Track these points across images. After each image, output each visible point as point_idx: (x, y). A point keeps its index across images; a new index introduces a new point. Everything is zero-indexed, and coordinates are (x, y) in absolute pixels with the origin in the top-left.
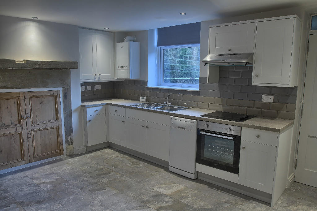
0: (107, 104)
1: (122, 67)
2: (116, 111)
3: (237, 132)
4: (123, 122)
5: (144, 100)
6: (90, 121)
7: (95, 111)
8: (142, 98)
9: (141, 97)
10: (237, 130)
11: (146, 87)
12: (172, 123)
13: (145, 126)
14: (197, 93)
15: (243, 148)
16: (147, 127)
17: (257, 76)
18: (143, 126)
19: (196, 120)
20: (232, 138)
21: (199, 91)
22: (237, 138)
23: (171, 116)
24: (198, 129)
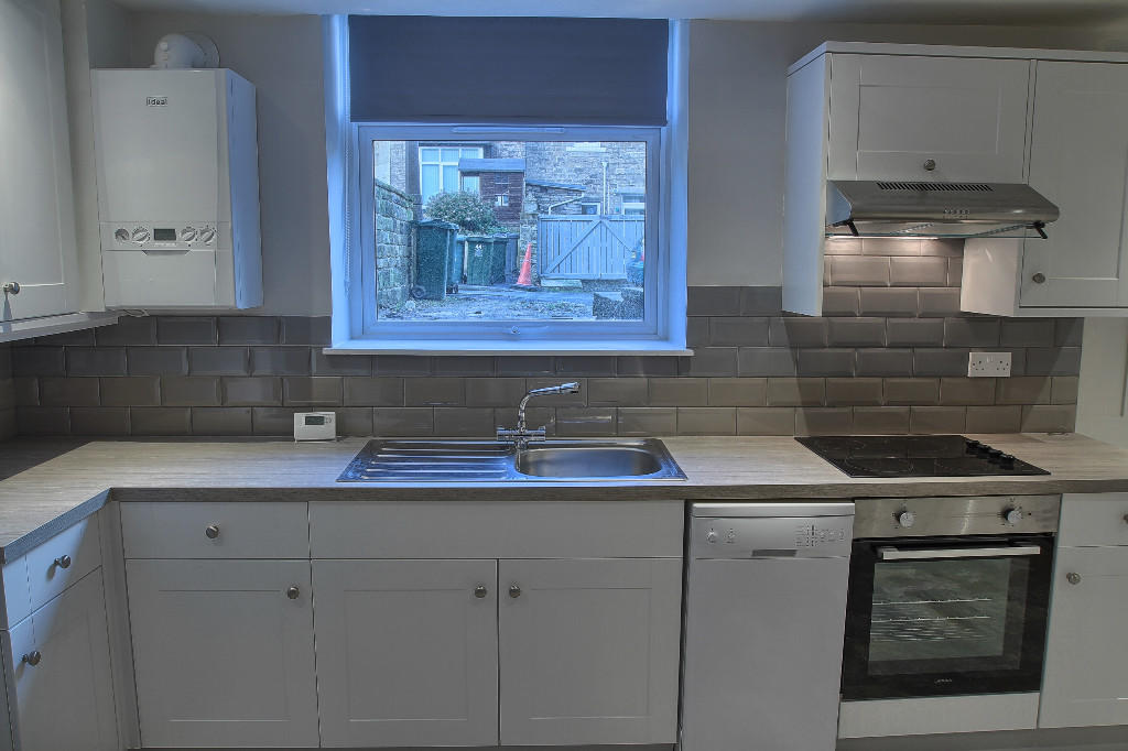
0: (115, 495)
1: (165, 234)
2: (212, 534)
3: (1045, 519)
4: (292, 594)
5: (329, 429)
6: (31, 659)
7: (51, 573)
8: (309, 421)
9: (299, 418)
10: (1045, 512)
11: (326, 351)
12: (713, 540)
13: (492, 591)
14: (676, 365)
15: (1072, 578)
16: (514, 593)
17: (1039, 278)
18: (480, 593)
19: (853, 500)
20: (1036, 550)
21: (691, 353)
22: (1048, 541)
23: (696, 505)
24: (856, 541)
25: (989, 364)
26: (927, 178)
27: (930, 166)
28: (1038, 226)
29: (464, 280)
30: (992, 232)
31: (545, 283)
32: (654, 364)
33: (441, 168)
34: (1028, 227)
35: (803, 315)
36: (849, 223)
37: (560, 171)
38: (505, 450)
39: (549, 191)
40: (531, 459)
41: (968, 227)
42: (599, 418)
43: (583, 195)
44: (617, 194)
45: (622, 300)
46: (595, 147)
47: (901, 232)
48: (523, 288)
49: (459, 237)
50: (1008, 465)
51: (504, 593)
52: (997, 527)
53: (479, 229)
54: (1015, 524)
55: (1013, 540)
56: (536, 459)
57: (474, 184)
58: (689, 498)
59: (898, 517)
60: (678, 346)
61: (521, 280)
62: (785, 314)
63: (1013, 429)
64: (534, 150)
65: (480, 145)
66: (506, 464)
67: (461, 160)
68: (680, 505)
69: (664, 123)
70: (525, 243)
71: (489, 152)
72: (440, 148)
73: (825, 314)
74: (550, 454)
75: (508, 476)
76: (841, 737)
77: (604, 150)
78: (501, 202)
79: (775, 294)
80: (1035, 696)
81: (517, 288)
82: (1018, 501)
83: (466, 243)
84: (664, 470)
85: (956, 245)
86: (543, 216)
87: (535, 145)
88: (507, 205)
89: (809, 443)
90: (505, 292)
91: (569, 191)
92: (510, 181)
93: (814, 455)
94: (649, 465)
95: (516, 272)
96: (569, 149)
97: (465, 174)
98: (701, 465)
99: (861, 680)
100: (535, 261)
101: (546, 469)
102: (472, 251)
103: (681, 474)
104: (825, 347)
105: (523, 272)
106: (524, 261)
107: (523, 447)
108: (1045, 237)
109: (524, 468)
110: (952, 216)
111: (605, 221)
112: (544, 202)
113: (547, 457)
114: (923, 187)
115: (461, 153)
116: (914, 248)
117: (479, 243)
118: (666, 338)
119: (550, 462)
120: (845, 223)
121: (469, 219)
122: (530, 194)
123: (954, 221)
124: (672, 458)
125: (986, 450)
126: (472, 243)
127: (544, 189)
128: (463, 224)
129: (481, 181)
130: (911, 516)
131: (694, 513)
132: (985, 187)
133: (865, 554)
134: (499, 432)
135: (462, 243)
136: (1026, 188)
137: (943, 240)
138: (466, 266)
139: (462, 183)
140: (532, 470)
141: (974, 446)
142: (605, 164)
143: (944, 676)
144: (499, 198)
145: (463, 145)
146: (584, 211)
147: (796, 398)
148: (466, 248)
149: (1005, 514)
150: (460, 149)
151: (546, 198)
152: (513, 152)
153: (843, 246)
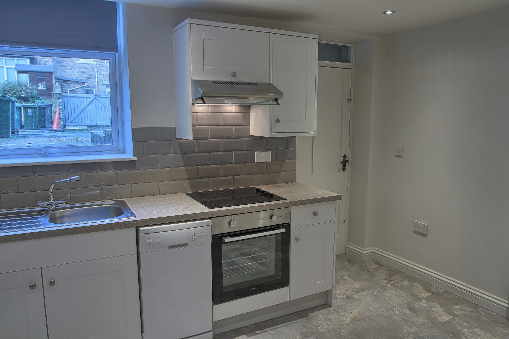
3: (286, 218)
10: (285, 215)
12: (150, 244)
13: (39, 284)
14: (129, 164)
15: (297, 239)
16: (52, 283)
17: (278, 121)
18: (33, 287)
19: (210, 218)
20: (283, 230)
21: (135, 159)
22: (287, 226)
23: (141, 229)
24: (213, 236)
25: (262, 157)
26: (233, 80)
27: (234, 75)
28: (276, 100)
29: (22, 127)
30: (261, 103)
31: (68, 128)
32: (118, 165)
33: (5, 69)
34: (273, 101)
35: (185, 140)
36: (202, 98)
37: (73, 72)
38: (42, 212)
39: (67, 82)
40: (57, 215)
41: (251, 100)
42: (92, 192)
43: (86, 85)
44: (103, 84)
45: (104, 135)
46: (91, 61)
47: (225, 102)
48: (55, 131)
49: (17, 105)
50: (271, 197)
51: (46, 284)
52: (269, 223)
53: (29, 101)
54: (276, 221)
55: (275, 227)
56: (60, 215)
57: (25, 78)
58: (137, 226)
59: (230, 224)
60: (129, 156)
61: (55, 127)
62: (178, 139)
63: (273, 182)
64: (58, 62)
65: (28, 58)
66: (43, 219)
67: (16, 65)
68: (134, 230)
69: (117, 51)
70: (55, 108)
71: (33, 61)
72: (4, 58)
73: (194, 138)
74: (67, 212)
75: (45, 225)
76: (214, 321)
77: (95, 63)
78: (41, 87)
79: (173, 130)
80: (287, 288)
81: (53, 130)
82: (275, 212)
83: (22, 108)
84: (125, 213)
85: (246, 108)
86: (65, 94)
87: (59, 59)
88: (45, 89)
89: (192, 196)
90: (46, 132)
91: (78, 82)
92: (46, 76)
93: (194, 201)
94: (118, 212)
95: (52, 123)
96: (77, 62)
97: (19, 72)
98: (142, 211)
99: (220, 295)
100: (62, 117)
101: (66, 219)
102: (26, 112)
103: (133, 215)
104: (196, 153)
105: (55, 122)
106: (56, 118)
107: (52, 210)
108: (279, 104)
109: (54, 220)
110: (245, 96)
111: (98, 98)
112: (65, 88)
113: (66, 214)
114: (232, 83)
115: (16, 61)
116: (231, 109)
117: (30, 108)
118: (124, 152)
119: (68, 216)
120: (200, 98)
121: (23, 96)
122: (57, 83)
123: (245, 98)
124: (129, 208)
125: (263, 192)
126: (26, 108)
127: (65, 81)
128: (20, 98)
129: (30, 77)
130: (235, 222)
131: (140, 232)
132: (256, 84)
133: (217, 241)
134: (39, 204)
135: (20, 108)
136: (271, 85)
137: (241, 105)
138: (23, 120)
139: (18, 77)
140: (58, 221)
141: (258, 191)
142: (96, 70)
143: (254, 287)
144: (40, 85)
145: (18, 57)
146: (87, 92)
147: (185, 176)
148: (23, 111)
149: (271, 217)
150: (16, 59)
151: (65, 85)
152: (46, 62)
153: (201, 109)
